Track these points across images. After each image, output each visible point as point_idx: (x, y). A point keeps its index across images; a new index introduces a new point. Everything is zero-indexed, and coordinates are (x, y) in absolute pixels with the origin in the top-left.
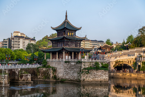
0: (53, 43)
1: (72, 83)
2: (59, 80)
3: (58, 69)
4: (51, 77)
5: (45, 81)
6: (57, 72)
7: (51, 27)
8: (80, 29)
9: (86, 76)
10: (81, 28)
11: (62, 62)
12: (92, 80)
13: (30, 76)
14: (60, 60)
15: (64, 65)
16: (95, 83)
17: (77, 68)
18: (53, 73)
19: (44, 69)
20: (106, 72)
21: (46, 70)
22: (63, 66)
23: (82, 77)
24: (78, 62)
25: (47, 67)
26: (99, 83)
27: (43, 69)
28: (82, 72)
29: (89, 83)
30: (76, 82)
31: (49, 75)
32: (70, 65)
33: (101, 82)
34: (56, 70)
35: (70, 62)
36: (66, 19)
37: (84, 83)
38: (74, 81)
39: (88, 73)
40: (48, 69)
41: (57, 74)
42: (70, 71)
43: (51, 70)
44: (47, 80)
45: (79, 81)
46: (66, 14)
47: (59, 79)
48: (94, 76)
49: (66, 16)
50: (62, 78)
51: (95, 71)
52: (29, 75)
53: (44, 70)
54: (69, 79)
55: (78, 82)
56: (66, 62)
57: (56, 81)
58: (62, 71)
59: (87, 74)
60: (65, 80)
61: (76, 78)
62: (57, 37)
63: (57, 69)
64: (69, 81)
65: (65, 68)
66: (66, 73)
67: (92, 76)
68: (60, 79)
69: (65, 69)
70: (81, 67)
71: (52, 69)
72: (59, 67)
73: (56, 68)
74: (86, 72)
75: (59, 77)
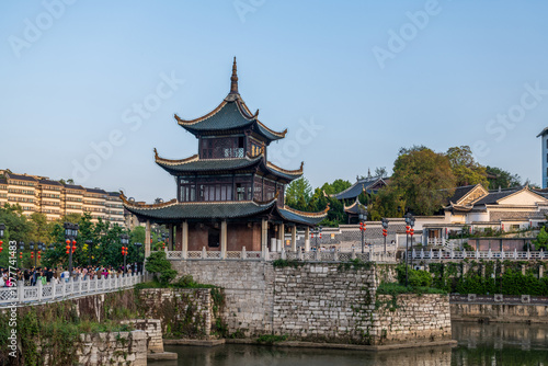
0: (179, 185)
1: (324, 348)
2: (242, 340)
3: (232, 291)
4: (209, 326)
5: (177, 344)
6: (228, 304)
7: (176, 117)
8: (281, 136)
9: (389, 319)
10: (285, 132)
11: (253, 264)
12: (408, 332)
13: (159, 327)
14: (245, 257)
15: (268, 277)
16: (419, 344)
17: (347, 289)
18: (214, 312)
19: (168, 294)
20: (446, 301)
21: (175, 299)
22: (264, 279)
23: (378, 324)
24: (347, 266)
25: (181, 286)
26: (428, 343)
27: (160, 293)
28: (377, 306)
29: (400, 345)
30: (346, 346)
31: (198, 317)
32: (304, 275)
33: (432, 338)
34: (225, 295)
35: (302, 264)
36: (234, 90)
37: (384, 347)
38: (332, 339)
39: (396, 306)
40: (186, 292)
41: (227, 314)
42: (304, 303)
43: (209, 298)
44: (185, 340)
45: (366, 340)
46: (234, 69)
47: (240, 334)
48: (413, 317)
49: (234, 80)
50: (263, 332)
51: (413, 300)
52: (155, 325)
53: (167, 299)
54: (304, 335)
55: (354, 342)
56: (279, 264)
57: (226, 343)
58: (259, 300)
59: (392, 310)
60: (281, 339)
61: (342, 329)
62: (197, 159)
63: (226, 291)
64: (304, 339)
65: (277, 289)
66: (284, 308)
67: (406, 319)
68: (247, 334)
69: (275, 293)
70: (368, 284)
71: (212, 293)
72: (239, 284)
73: (222, 289)
74: (389, 303)
75: (244, 326)
